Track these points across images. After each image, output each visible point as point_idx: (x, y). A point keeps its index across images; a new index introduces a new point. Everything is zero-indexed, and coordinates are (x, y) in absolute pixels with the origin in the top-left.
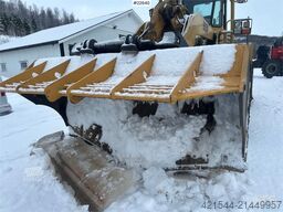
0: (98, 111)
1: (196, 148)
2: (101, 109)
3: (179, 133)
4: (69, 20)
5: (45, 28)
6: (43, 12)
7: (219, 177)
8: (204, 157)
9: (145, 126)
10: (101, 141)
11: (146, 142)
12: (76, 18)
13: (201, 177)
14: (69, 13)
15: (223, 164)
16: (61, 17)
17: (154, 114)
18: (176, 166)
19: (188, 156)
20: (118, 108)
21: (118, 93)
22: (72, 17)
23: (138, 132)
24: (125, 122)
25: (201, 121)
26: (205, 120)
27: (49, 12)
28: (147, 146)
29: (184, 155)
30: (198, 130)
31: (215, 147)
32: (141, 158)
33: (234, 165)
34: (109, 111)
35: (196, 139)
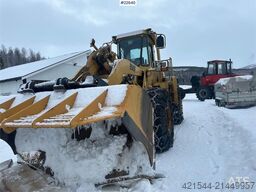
0: (43, 139)
1: (120, 162)
2: (45, 137)
3: (105, 151)
4: (35, 58)
5: (12, 66)
6: (11, 52)
7: (137, 185)
8: (126, 169)
9: (80, 149)
10: (45, 165)
11: (80, 162)
12: (42, 56)
13: (123, 187)
14: (35, 52)
15: (140, 174)
16: (28, 55)
17: (88, 137)
18: (106, 181)
19: (114, 170)
20: (59, 135)
21: (38, 123)
22: (38, 55)
23: (75, 154)
24: (64, 147)
25: (123, 139)
26: (125, 139)
27: (17, 52)
28: (81, 165)
29: (111, 170)
30: (121, 147)
31: (134, 160)
32: (77, 177)
33: (147, 173)
34: (52, 138)
35: (120, 155)
